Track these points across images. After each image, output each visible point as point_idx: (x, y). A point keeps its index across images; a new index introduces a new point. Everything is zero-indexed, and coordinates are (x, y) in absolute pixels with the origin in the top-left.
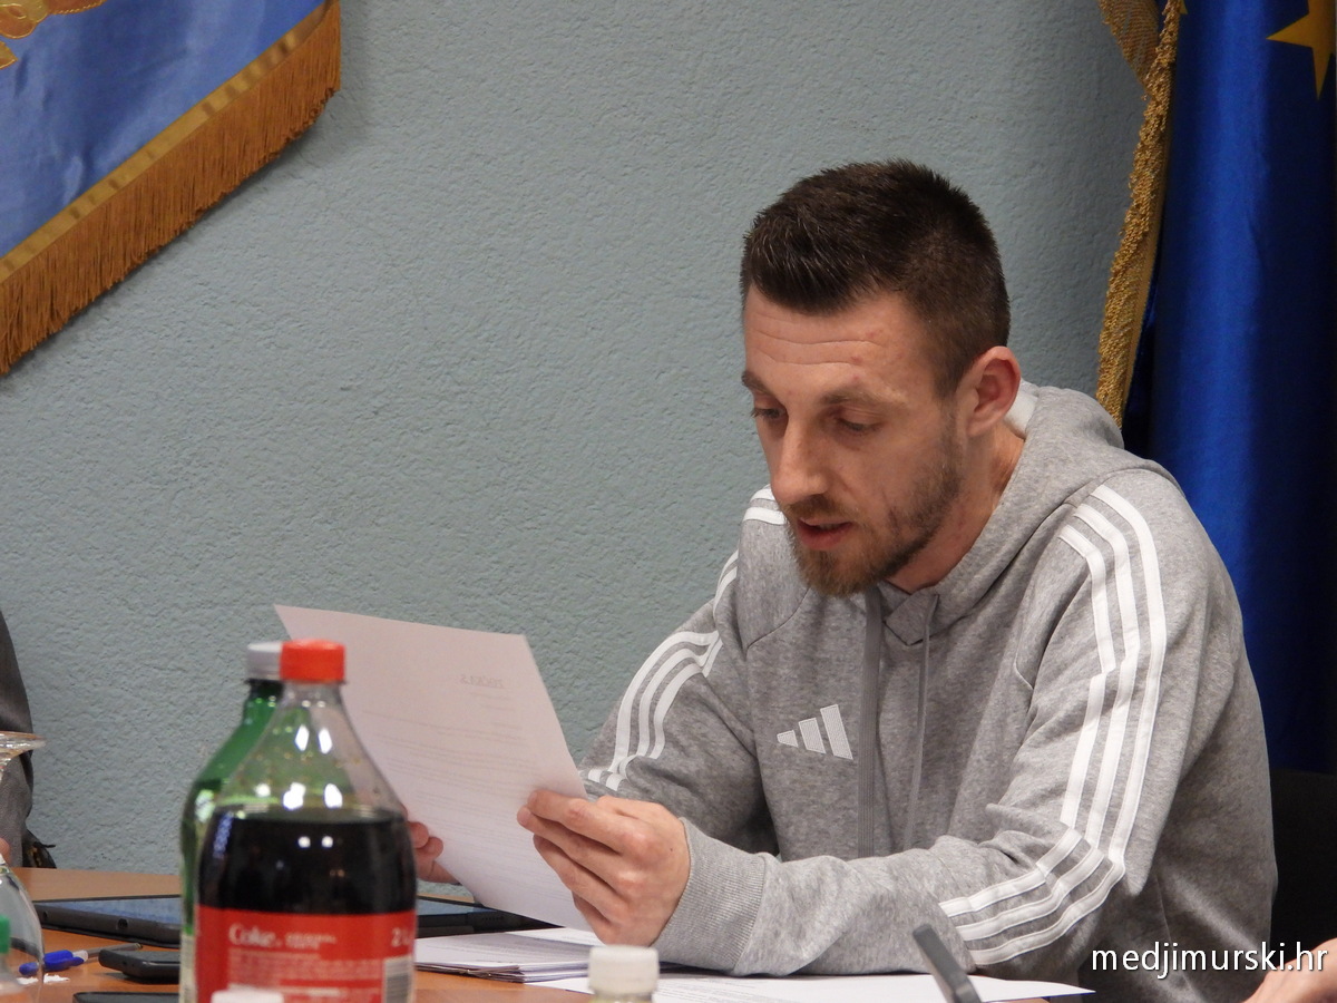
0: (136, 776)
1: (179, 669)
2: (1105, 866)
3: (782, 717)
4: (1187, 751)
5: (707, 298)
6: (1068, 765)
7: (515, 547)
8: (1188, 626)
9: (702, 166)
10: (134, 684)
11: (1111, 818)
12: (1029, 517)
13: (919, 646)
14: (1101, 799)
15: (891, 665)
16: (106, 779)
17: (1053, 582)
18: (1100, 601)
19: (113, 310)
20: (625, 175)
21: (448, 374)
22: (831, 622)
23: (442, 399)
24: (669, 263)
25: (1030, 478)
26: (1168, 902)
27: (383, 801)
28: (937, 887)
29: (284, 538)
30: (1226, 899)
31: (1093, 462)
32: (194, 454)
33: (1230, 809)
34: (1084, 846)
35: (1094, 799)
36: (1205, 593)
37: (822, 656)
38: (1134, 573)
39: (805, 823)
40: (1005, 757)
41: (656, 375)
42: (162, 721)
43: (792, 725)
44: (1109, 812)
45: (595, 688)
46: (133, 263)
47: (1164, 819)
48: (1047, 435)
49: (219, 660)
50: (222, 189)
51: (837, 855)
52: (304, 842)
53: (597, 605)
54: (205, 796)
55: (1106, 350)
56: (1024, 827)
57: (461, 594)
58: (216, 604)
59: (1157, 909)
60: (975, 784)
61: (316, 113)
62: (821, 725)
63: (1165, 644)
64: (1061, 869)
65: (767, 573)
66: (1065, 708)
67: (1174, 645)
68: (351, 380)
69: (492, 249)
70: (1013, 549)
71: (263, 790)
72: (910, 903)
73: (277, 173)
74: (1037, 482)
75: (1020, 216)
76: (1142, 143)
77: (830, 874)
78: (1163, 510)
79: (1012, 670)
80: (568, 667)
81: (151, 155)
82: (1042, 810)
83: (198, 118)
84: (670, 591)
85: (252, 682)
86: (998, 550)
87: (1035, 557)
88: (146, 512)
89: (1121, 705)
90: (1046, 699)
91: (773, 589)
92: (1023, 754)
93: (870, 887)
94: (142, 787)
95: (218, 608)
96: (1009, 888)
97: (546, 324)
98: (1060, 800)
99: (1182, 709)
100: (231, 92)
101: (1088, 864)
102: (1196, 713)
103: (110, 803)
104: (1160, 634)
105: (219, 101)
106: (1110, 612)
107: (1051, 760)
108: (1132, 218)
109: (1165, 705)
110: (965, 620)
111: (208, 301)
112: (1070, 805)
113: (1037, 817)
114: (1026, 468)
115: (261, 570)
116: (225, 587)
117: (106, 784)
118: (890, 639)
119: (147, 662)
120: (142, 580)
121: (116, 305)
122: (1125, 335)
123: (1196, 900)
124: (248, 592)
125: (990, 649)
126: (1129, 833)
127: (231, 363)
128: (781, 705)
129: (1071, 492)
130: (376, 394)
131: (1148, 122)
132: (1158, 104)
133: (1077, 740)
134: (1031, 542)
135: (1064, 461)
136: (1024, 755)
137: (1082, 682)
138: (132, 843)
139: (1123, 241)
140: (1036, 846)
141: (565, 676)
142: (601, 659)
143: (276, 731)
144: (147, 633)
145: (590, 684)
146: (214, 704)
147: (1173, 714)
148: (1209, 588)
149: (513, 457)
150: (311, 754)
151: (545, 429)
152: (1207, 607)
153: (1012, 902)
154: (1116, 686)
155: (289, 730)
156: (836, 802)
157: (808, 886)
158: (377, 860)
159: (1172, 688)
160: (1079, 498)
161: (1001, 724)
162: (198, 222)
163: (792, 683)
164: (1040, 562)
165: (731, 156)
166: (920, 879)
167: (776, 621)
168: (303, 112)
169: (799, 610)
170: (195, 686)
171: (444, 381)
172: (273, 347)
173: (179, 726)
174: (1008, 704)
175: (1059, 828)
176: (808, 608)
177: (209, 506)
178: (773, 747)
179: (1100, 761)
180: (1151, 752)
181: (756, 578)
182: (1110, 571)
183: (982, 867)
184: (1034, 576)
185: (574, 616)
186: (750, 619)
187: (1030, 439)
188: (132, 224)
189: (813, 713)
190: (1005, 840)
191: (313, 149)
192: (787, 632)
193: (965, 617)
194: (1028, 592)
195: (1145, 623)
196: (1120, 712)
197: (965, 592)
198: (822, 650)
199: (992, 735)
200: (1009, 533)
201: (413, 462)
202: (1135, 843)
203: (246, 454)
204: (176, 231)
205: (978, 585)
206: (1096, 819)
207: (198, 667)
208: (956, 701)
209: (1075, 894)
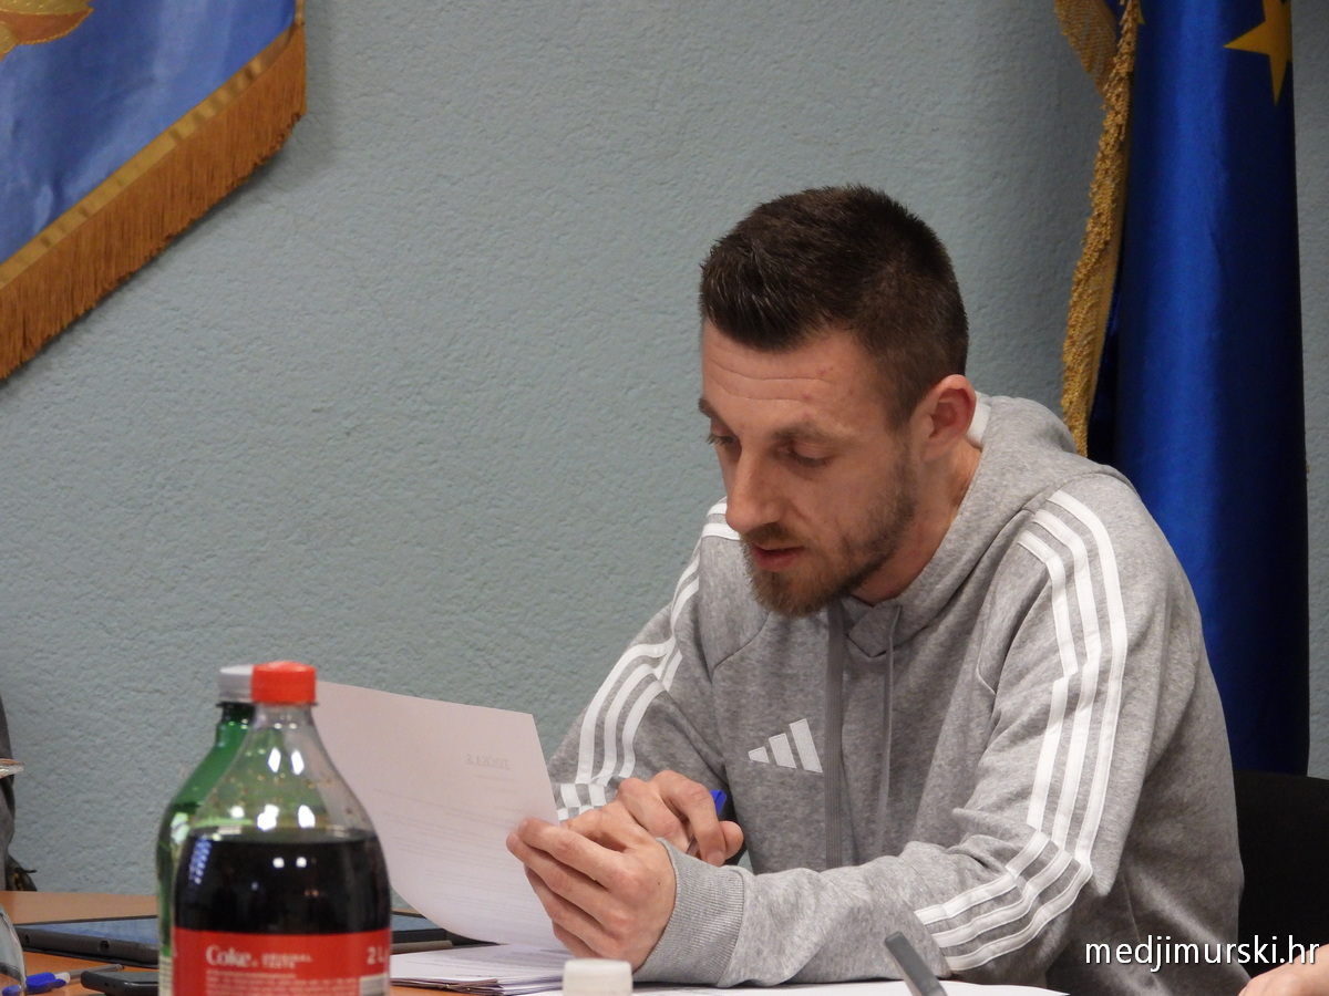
0: (117, 798)
1: (158, 691)
2: (1073, 867)
3: (752, 734)
4: (1151, 751)
5: (674, 313)
6: (1033, 769)
7: (488, 564)
8: (1148, 627)
9: (667, 183)
10: (113, 707)
11: (1077, 820)
12: (989, 525)
13: (881, 658)
14: (1067, 801)
15: (855, 678)
16: (88, 802)
17: (1013, 588)
18: (1060, 606)
19: (85, 336)
20: (590, 193)
21: (419, 394)
22: (798, 637)
23: (413, 418)
24: (635, 280)
25: (988, 488)
26: (1136, 902)
27: (356, 821)
28: (912, 896)
29: (258, 559)
30: (1194, 898)
31: (1049, 470)
32: (168, 479)
33: (1196, 808)
34: (1051, 848)
35: (1060, 801)
36: (1163, 595)
37: (790, 671)
38: (1093, 576)
39: (779, 839)
40: (970, 763)
41: (624, 390)
42: (141, 743)
43: (762, 742)
44: (1074, 814)
45: (569, 703)
46: (104, 290)
47: (1129, 820)
48: (1003, 444)
49: (196, 682)
50: (191, 215)
51: (811, 868)
52: (279, 863)
53: (570, 620)
54: (180, 819)
55: (1070, 358)
56: (991, 831)
57: (435, 612)
58: (193, 627)
59: (1125, 909)
60: (937, 789)
61: (282, 137)
62: (791, 740)
63: (1126, 646)
64: (1029, 872)
65: (730, 592)
66: (1028, 711)
67: (1135, 647)
68: (323, 401)
69: (460, 269)
70: (973, 558)
71: (237, 812)
72: (886, 912)
73: (246, 198)
74: (995, 491)
75: (983, 227)
76: (1102, 153)
77: (807, 886)
78: (1120, 514)
79: (974, 675)
80: (543, 682)
81: (120, 183)
82: (1007, 813)
83: (167, 145)
84: (643, 605)
85: (224, 705)
86: (958, 559)
87: (995, 564)
88: (122, 536)
89: (1084, 708)
90: (1009, 703)
91: (738, 607)
92: (987, 758)
93: (847, 900)
94: (122, 809)
95: (195, 630)
96: (981, 893)
97: (514, 343)
98: (1026, 803)
99: (1144, 710)
100: (198, 119)
101: (1057, 866)
102: (1159, 714)
103: (91, 826)
104: (1120, 638)
105: (186, 128)
106: (1071, 616)
107: (1017, 764)
108: (1093, 227)
109: (1127, 707)
110: (927, 630)
111: (179, 326)
112: (1035, 808)
113: (1005, 820)
114: (984, 478)
115: (236, 591)
116: (201, 609)
117: (87, 806)
118: (854, 651)
119: (126, 685)
120: (119, 604)
121: (88, 331)
122: (1088, 343)
123: (1162, 899)
124: (224, 613)
125: (951, 657)
126: (1095, 835)
127: (203, 387)
128: (751, 722)
129: (1029, 499)
130: (348, 415)
131: (1107, 132)
132: (1117, 113)
133: (1041, 743)
134: (991, 550)
135: (1022, 470)
136: (989, 759)
137: (1045, 685)
138: (114, 865)
139: (1085, 250)
140: (1004, 849)
141: (540, 691)
142: (576, 673)
143: (249, 754)
144: (125, 656)
145: (566, 699)
146: (193, 726)
147: (1136, 715)
148: (1168, 590)
149: (484, 475)
150: (283, 776)
151: (516, 447)
152: (1166, 609)
153: (985, 907)
154: (1079, 689)
155: (262, 752)
156: (808, 815)
157: (786, 901)
158: (351, 880)
159: (1134, 689)
160: (1037, 504)
161: (964, 730)
162: (167, 248)
163: (761, 700)
164: (1000, 568)
165: (697, 173)
166: (895, 888)
167: (743, 639)
168: (270, 138)
169: (765, 628)
170: (173, 707)
171: (414, 401)
172: (244, 371)
173: (159, 747)
174: (972, 709)
175: (1027, 831)
176: (773, 626)
177: (183, 529)
178: (746, 764)
179: (1064, 764)
180: (1115, 753)
181: (720, 596)
182: (1070, 575)
183: (954, 873)
184: (994, 582)
185: (548, 631)
186: (716, 638)
187: (986, 449)
188: (103, 250)
189: (782, 728)
190: (973, 844)
191: (280, 174)
192: (752, 650)
193: (928, 626)
194: (988, 598)
195: (1106, 626)
196: (1083, 714)
197: (928, 603)
198: (790, 666)
199: (954, 740)
200: (970, 542)
201: (385, 481)
202: (1100, 845)
203: (221, 476)
204: (146, 258)
205: (940, 595)
206: (1062, 822)
207: (176, 688)
208: (919, 710)
209: (1044, 897)
